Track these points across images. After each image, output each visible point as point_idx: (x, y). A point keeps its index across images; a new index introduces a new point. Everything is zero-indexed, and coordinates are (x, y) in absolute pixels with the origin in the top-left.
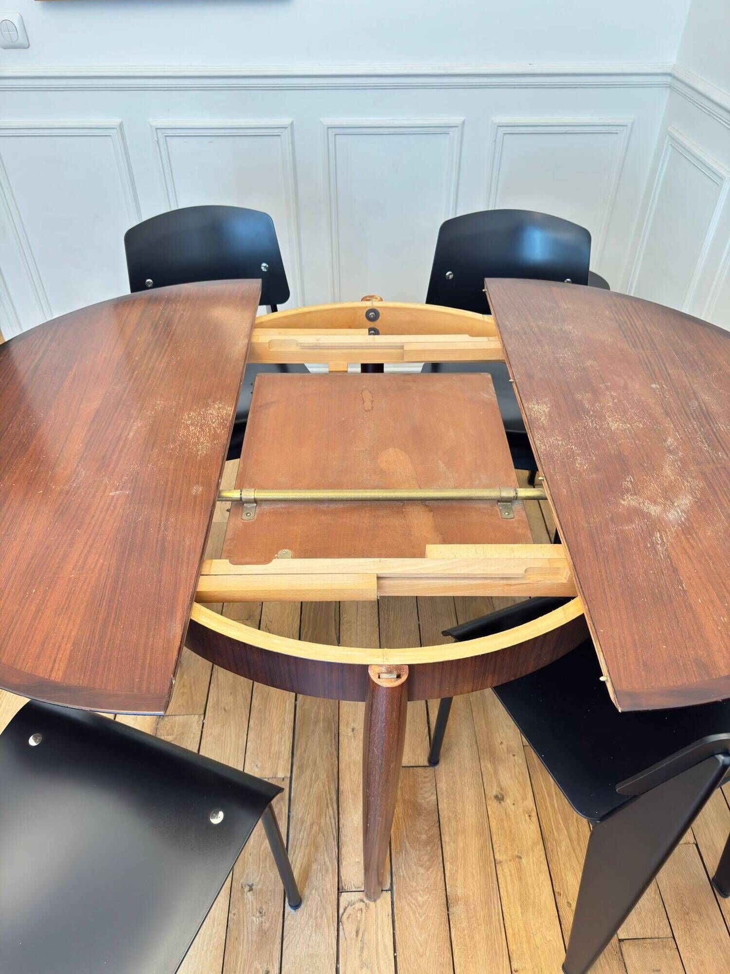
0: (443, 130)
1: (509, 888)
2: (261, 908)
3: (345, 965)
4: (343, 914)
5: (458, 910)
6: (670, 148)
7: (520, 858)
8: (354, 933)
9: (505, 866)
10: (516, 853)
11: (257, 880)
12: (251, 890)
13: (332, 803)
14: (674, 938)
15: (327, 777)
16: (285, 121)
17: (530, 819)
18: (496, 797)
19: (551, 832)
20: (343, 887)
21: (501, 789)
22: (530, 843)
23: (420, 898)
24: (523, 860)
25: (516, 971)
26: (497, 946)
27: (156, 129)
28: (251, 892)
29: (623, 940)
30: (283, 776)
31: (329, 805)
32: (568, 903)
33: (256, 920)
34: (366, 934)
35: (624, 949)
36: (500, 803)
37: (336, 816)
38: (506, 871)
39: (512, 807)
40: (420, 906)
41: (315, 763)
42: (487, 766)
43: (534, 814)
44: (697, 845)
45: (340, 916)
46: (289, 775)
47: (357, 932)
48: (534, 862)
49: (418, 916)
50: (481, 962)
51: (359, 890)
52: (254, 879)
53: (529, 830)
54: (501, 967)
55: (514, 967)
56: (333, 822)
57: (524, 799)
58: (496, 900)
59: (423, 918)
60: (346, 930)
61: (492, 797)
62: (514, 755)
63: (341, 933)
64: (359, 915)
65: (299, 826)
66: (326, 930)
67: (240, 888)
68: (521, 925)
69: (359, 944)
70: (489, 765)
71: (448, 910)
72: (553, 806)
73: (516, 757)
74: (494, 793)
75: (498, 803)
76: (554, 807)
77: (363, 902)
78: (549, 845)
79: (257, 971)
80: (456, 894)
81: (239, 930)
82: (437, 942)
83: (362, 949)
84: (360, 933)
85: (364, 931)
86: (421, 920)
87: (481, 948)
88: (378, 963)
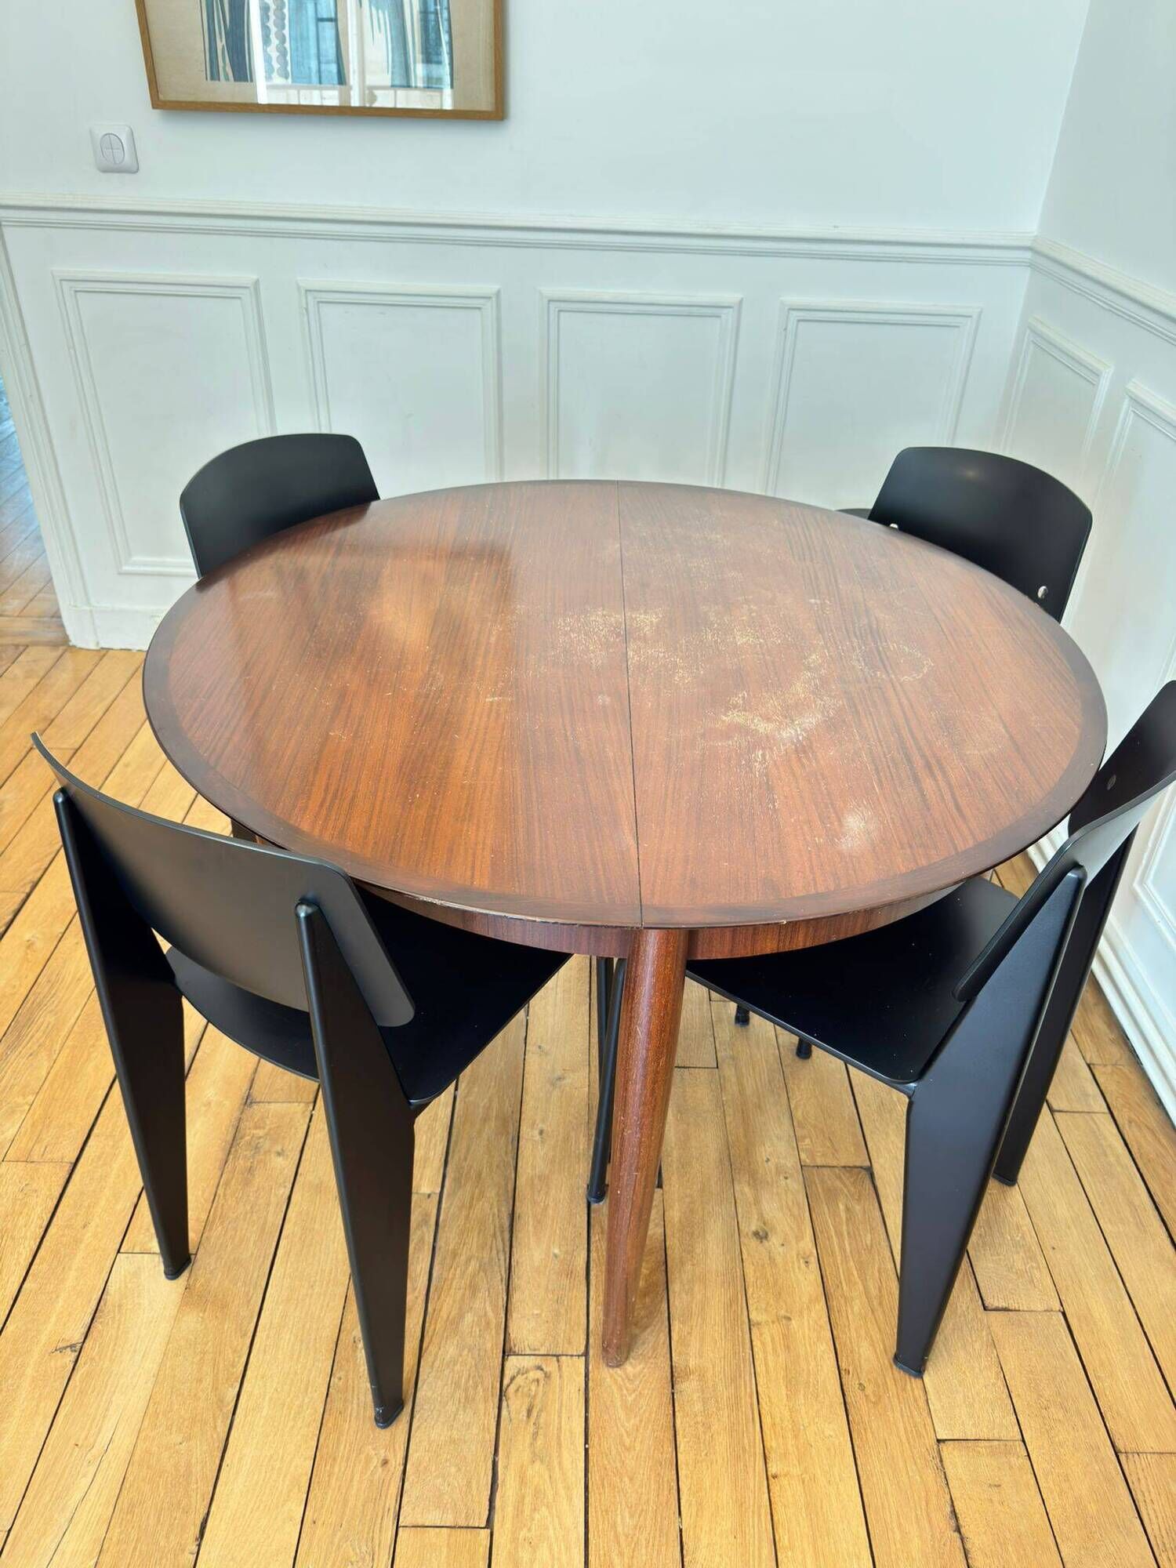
0: (713, 310)
1: (770, 1362)
3: (508, 1457)
4: (508, 1386)
5: (688, 1388)
6: (1032, 347)
7: (789, 1319)
8: (525, 1413)
9: (765, 1330)
10: (783, 1313)
13: (502, 1232)
14: (1024, 1441)
15: (498, 1194)
16: (490, 288)
17: (807, 1267)
18: (756, 1234)
19: (839, 1286)
20: (511, 1349)
21: (764, 1224)
22: (805, 1299)
24: (794, 1322)
25: (775, 1477)
26: (746, 1441)
27: (307, 291)
29: (944, 1441)
30: (429, 1192)
31: (498, 1233)
32: (860, 1384)
34: (543, 1415)
35: (944, 1455)
36: (761, 1242)
37: (507, 1249)
38: (765, 1337)
39: (781, 1249)
40: (629, 1380)
41: (479, 1175)
42: (744, 1190)
43: (813, 1260)
44: (1064, 1314)
45: (504, 1389)
46: (438, 1190)
47: (529, 1412)
48: (810, 1325)
49: (625, 1392)
50: (720, 1461)
51: (537, 1353)
53: (806, 1282)
54: (751, 1470)
55: (772, 1470)
56: (502, 1258)
57: (799, 1238)
58: (748, 1377)
59: (633, 1396)
60: (513, 1408)
61: (750, 1234)
62: (786, 1178)
63: (504, 1412)
64: (533, 1388)
65: (448, 1261)
66: (481, 1406)
68: (787, 1414)
69: (531, 1429)
70: (746, 1189)
71: (673, 1388)
72: (842, 1249)
73: (788, 1181)
74: (754, 1228)
75: (759, 1242)
76: (845, 1251)
77: (542, 1370)
78: (834, 1303)
79: (368, 1460)
80: (687, 1366)
81: (346, 1401)
82: (653, 1431)
83: (535, 1435)
84: (534, 1413)
85: (541, 1410)
86: (630, 1399)
87: (722, 1442)
88: (560, 1456)
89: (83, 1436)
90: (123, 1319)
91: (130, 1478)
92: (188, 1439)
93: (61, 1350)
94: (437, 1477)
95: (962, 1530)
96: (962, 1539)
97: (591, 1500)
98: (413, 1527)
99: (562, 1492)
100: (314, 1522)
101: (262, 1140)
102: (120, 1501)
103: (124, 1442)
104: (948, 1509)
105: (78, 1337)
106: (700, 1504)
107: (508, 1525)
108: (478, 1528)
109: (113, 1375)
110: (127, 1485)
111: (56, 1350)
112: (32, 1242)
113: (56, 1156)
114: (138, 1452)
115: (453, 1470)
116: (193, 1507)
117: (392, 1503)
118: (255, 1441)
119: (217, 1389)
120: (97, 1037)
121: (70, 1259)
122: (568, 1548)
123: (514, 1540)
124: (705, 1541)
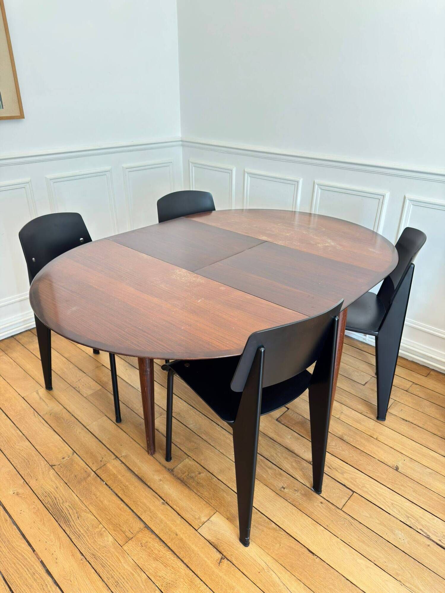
0: (103, 173)
2: (295, 490)
5: (345, 438)
7: (342, 412)
11: (282, 484)
12: (284, 488)
13: (274, 443)
23: (333, 444)
24: (344, 412)
25: (377, 438)
26: (365, 437)
28: (285, 489)
31: (274, 444)
33: (298, 494)
34: (332, 466)
40: (336, 446)
52: (281, 485)
54: (373, 441)
55: (375, 438)
58: (351, 427)
65: (273, 458)
67: (280, 491)
68: (364, 427)
79: (318, 506)
80: (340, 435)
81: (297, 502)
82: (352, 450)
83: (336, 470)
84: (331, 467)
85: (331, 466)
86: (341, 449)
87: (362, 441)
88: (345, 469)
89: (258, 570)
90: (224, 541)
91: (282, 563)
92: (280, 543)
93: (220, 562)
94: (333, 495)
95: (407, 420)
96: (409, 422)
97: (361, 470)
98: (343, 507)
99: (354, 474)
100: (327, 526)
101: (190, 475)
102: (287, 569)
103: (268, 559)
104: (402, 419)
105: (219, 556)
106: (375, 453)
107: (356, 489)
108: (352, 494)
109: (242, 552)
110: (283, 565)
111: (219, 564)
112: (169, 552)
113: (137, 529)
114: (274, 557)
115: (334, 490)
116: (303, 551)
117: (333, 507)
118: (294, 527)
119: (269, 528)
120: (94, 494)
121: (186, 545)
122: (369, 481)
123: (360, 489)
124: (383, 458)
